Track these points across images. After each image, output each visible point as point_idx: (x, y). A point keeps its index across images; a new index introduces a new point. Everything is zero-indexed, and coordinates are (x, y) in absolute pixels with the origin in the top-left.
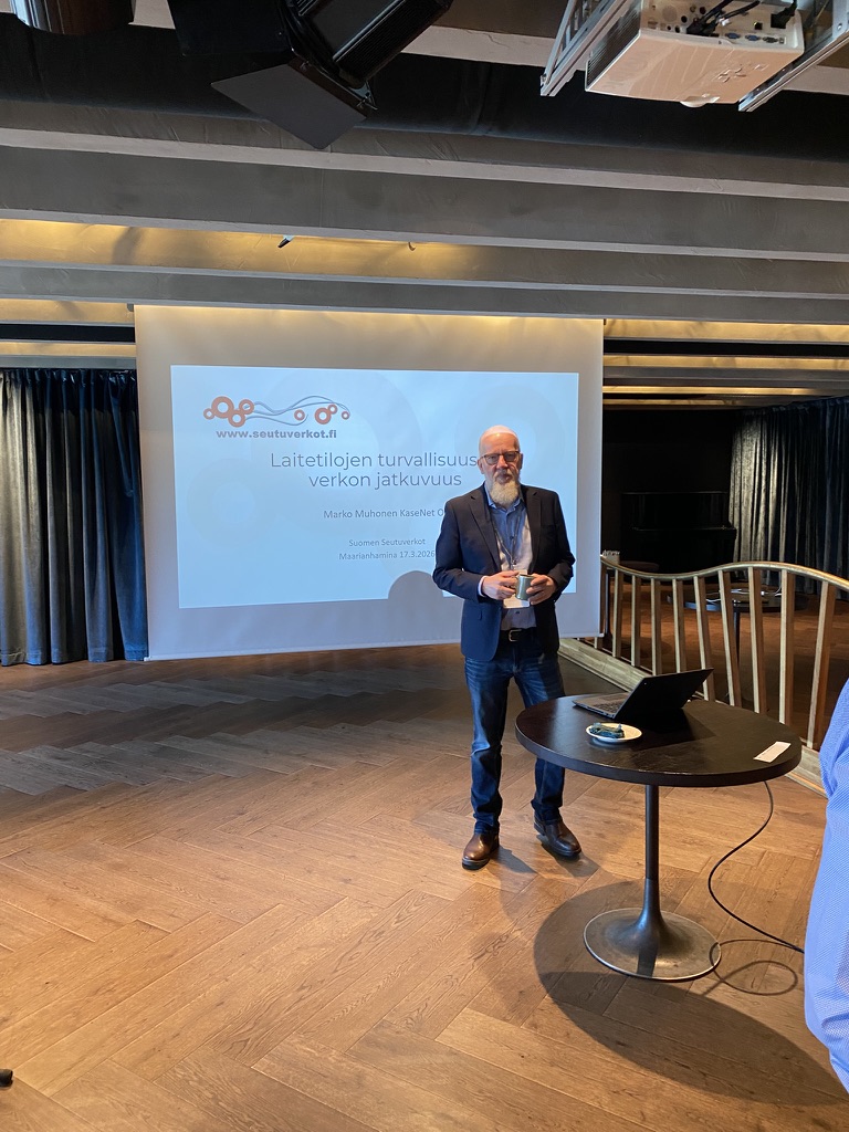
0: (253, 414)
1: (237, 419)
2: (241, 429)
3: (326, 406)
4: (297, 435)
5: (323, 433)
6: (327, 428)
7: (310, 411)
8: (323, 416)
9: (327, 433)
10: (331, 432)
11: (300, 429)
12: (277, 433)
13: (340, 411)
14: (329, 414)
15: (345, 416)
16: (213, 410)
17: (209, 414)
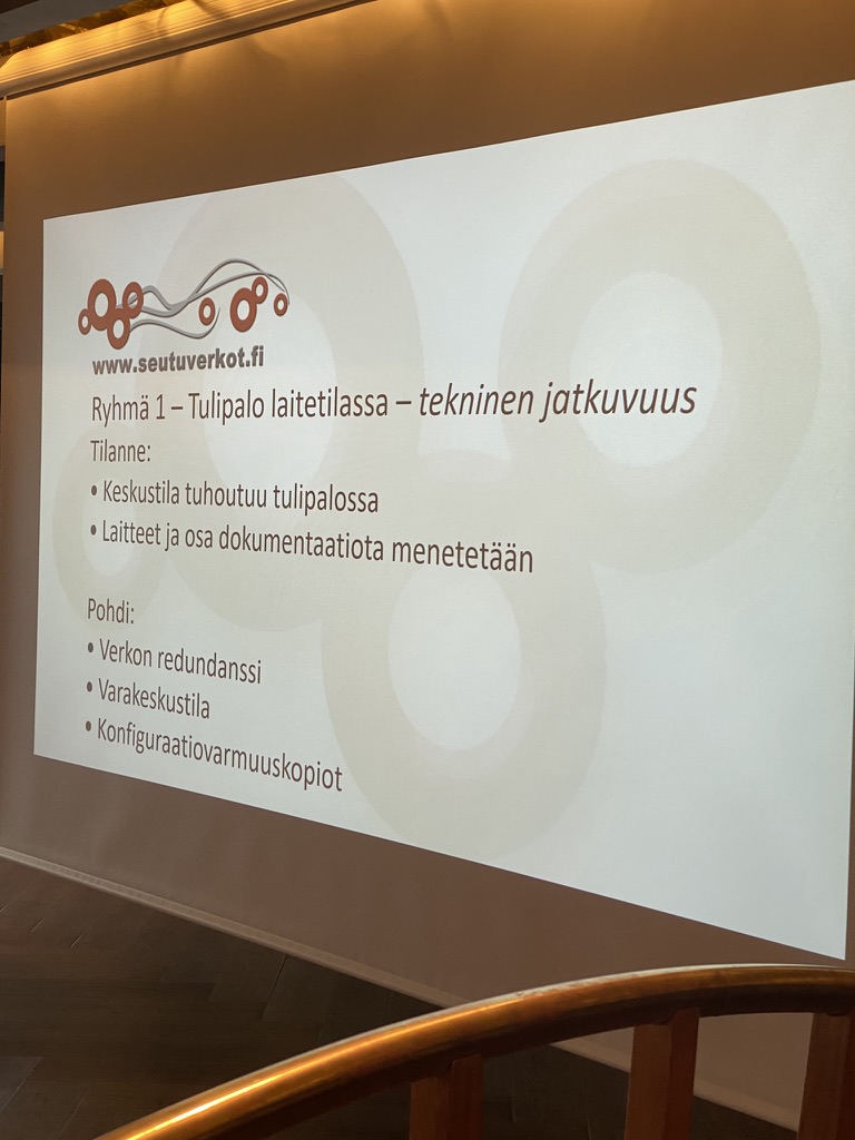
0: (142, 316)
1: (118, 329)
2: (122, 354)
3: (248, 283)
4: (202, 362)
5: (241, 354)
6: (247, 341)
7: (222, 299)
8: (243, 310)
9: (248, 357)
10: (254, 354)
11: (205, 348)
12: (172, 359)
13: (273, 292)
14: (255, 301)
15: (281, 305)
16: (89, 312)
17: (85, 322)
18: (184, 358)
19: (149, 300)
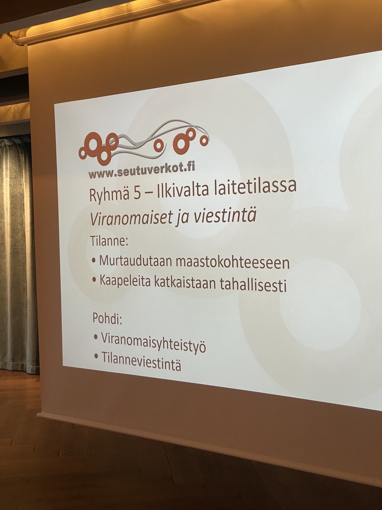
1: (104, 156)
2: (107, 168)
4: (157, 170)
16: (86, 148)
17: (83, 153)
18: (145, 168)
19: (122, 141)
